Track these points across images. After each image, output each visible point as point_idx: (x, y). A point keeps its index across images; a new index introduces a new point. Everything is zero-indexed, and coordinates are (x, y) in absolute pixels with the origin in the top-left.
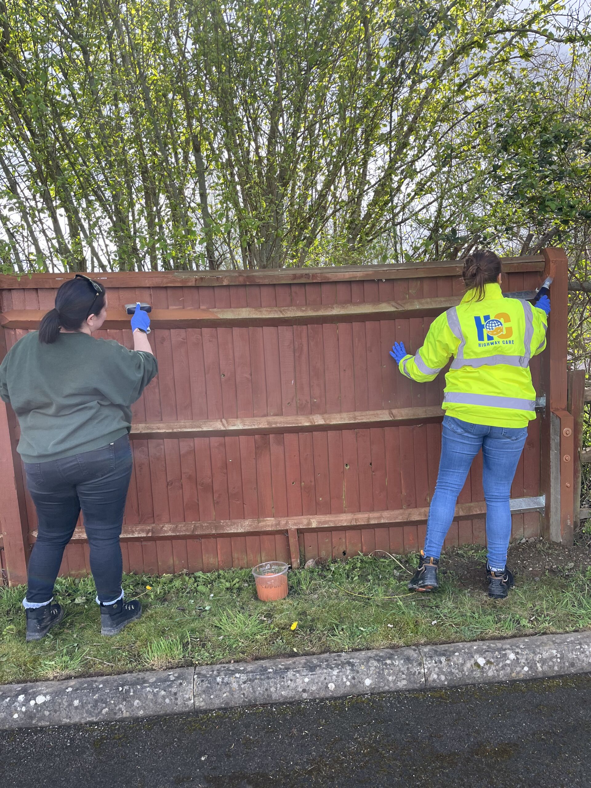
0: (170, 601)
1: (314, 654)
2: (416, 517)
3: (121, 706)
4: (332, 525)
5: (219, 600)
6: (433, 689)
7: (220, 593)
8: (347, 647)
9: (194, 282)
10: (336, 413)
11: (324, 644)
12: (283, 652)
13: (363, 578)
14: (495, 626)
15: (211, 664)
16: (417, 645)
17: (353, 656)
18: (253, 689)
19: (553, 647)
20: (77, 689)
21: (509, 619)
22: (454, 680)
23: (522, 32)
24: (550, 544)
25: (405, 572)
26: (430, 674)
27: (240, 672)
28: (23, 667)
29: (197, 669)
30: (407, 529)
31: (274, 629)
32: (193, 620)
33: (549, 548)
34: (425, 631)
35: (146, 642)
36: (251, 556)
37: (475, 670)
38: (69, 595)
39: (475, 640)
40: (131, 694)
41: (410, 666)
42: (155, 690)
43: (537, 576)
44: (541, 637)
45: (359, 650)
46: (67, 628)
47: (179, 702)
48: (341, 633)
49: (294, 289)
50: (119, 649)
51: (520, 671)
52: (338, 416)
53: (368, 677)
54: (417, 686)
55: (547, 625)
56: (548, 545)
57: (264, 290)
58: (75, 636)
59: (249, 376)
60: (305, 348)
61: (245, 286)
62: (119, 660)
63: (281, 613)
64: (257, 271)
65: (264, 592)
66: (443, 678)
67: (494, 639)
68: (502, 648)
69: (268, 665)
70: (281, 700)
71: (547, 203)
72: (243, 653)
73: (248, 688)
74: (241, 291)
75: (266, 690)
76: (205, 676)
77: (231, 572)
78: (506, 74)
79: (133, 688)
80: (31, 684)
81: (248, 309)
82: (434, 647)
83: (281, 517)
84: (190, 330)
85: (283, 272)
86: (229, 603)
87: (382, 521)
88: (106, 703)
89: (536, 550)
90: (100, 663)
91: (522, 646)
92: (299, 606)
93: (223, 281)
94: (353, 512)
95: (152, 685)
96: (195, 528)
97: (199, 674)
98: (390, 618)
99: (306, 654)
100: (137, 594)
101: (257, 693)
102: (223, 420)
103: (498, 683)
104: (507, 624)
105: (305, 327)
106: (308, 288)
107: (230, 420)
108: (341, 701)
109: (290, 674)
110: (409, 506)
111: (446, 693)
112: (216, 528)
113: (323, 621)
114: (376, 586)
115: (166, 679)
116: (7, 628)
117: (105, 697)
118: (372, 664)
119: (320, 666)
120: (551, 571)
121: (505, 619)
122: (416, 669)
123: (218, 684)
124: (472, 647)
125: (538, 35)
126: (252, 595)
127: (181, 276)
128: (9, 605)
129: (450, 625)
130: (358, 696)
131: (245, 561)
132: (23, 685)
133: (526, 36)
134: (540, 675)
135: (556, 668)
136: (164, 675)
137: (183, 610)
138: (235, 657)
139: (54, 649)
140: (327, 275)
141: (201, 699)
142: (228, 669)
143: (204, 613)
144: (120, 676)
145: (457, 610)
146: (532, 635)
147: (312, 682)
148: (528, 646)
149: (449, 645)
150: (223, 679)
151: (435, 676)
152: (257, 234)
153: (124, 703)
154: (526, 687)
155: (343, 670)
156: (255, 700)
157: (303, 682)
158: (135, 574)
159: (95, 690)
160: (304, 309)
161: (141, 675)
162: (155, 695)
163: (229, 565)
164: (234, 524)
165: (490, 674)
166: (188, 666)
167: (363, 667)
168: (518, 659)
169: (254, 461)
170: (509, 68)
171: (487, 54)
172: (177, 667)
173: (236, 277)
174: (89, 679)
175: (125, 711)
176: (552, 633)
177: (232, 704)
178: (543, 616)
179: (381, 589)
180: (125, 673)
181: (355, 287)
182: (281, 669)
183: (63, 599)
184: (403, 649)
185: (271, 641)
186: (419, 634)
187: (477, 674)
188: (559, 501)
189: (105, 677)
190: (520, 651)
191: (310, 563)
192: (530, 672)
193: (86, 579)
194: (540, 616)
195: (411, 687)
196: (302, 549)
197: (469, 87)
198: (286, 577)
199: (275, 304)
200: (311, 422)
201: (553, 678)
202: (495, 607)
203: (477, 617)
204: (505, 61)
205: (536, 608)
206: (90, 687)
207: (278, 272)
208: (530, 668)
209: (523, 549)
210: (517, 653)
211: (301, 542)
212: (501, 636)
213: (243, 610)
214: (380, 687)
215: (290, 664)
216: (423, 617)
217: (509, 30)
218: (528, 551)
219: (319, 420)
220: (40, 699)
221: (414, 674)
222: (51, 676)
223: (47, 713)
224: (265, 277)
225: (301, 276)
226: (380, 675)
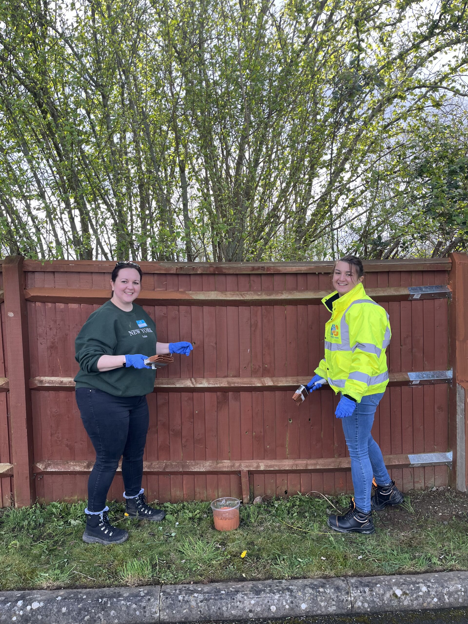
0: (143, 527)
1: (259, 580)
2: (345, 465)
3: (100, 615)
4: (277, 468)
5: (183, 528)
6: (358, 615)
7: (184, 522)
8: (287, 575)
9: (175, 271)
10: (283, 377)
11: (268, 571)
12: (234, 577)
13: (301, 514)
14: (410, 562)
15: (175, 584)
16: (346, 576)
17: (292, 583)
18: (208, 607)
19: (458, 582)
20: (65, 598)
21: (422, 558)
22: (375, 608)
23: (434, 87)
24: (456, 493)
25: (336, 511)
26: (356, 602)
27: (198, 592)
28: (23, 577)
29: (163, 587)
30: (337, 474)
31: (227, 555)
32: (161, 544)
33: (456, 496)
34: (352, 565)
35: (122, 562)
36: (210, 491)
37: (393, 600)
38: (62, 518)
39: (394, 574)
40: (109, 605)
41: (339, 594)
42: (128, 604)
43: (445, 520)
44: (449, 574)
45: (297, 578)
46: (59, 546)
47: (147, 615)
48: (282, 562)
49: (252, 278)
50: (100, 566)
51: (431, 602)
52: (284, 379)
53: (304, 602)
54: (344, 611)
55: (454, 563)
56: (454, 494)
57: (229, 279)
58: (66, 552)
59: (214, 345)
60: (259, 324)
61: (214, 274)
62: (100, 576)
63: (233, 542)
64: (224, 264)
65: (219, 523)
66: (366, 605)
67: (410, 574)
68: (416, 581)
69: (221, 587)
70: (231, 618)
71: (454, 218)
72: (201, 576)
73: (204, 606)
74: (211, 279)
75: (219, 608)
76: (169, 594)
77: (193, 503)
78: (421, 119)
79: (110, 600)
80: (29, 591)
81: (216, 292)
82: (359, 579)
83: (236, 460)
84: (170, 307)
85: (245, 265)
86: (191, 531)
87: (318, 467)
88: (88, 611)
89: (445, 498)
90: (85, 578)
91: (432, 581)
92: (248, 537)
93: (197, 270)
94: (294, 459)
95: (126, 599)
96: (166, 466)
97: (164, 592)
98: (324, 551)
99: (253, 579)
100: (117, 519)
101: (212, 611)
102: (192, 379)
103: (412, 611)
104: (421, 562)
105: (260, 307)
106: (263, 278)
107: (198, 379)
108: (281, 621)
109: (239, 596)
110: (340, 456)
111: (369, 618)
112: (183, 466)
113: (268, 551)
114: (312, 522)
115: (137, 595)
116: (12, 543)
117: (88, 606)
118: (307, 591)
119: (264, 590)
120: (457, 516)
121: (419, 557)
122: (344, 597)
123: (180, 601)
124: (391, 580)
125: (446, 90)
126: (210, 525)
127: (165, 265)
128: (15, 524)
129: (373, 560)
130: (295, 617)
131: (205, 495)
132: (22, 592)
133: (438, 91)
134: (447, 606)
135: (460, 600)
136: (135, 591)
137: (154, 535)
138: (194, 579)
139: (48, 563)
140: (278, 268)
141: (165, 613)
142: (188, 589)
143: (170, 539)
144: (100, 590)
145: (379, 548)
146: (441, 571)
147: (257, 604)
148: (437, 581)
149: (372, 577)
150: (184, 597)
151: (360, 604)
152: (225, 235)
153: (103, 612)
154: (435, 616)
155: (284, 595)
156: (210, 616)
157: (250, 604)
158: (116, 502)
159: (80, 600)
160: (259, 293)
161: (117, 590)
162: (128, 607)
163: (192, 498)
164: (198, 464)
165: (406, 603)
166: (155, 584)
167: (300, 593)
168: (429, 591)
169: (216, 414)
170: (423, 115)
171: (407, 104)
172: (147, 585)
173: (208, 267)
174: (75, 590)
175: (103, 620)
176: (457, 570)
177: (191, 619)
178: (450, 555)
179: (316, 525)
180: (104, 587)
181: (300, 278)
182: (232, 591)
183: (58, 521)
184: (333, 579)
185: (224, 566)
186: (347, 567)
187: (395, 603)
188: (464, 457)
189: (88, 590)
190: (431, 585)
191: (258, 500)
192: (439, 603)
193: (76, 505)
194: (448, 555)
195: (339, 612)
196: (252, 487)
197: (392, 128)
198: (238, 511)
199: (238, 289)
200: (262, 384)
201: (459, 608)
202: (410, 546)
203: (396, 554)
204: (420, 109)
205: (444, 549)
206: (76, 597)
207: (241, 265)
208: (439, 599)
209: (434, 496)
210: (429, 587)
211: (251, 481)
212: (416, 571)
213: (202, 538)
214: (314, 611)
215: (239, 588)
216: (350, 552)
217: (424, 86)
218: (438, 498)
219: (269, 382)
220: (35, 605)
221: (343, 601)
222: (45, 585)
223: (40, 617)
224: (230, 268)
225: (258, 268)
226: (314, 600)
